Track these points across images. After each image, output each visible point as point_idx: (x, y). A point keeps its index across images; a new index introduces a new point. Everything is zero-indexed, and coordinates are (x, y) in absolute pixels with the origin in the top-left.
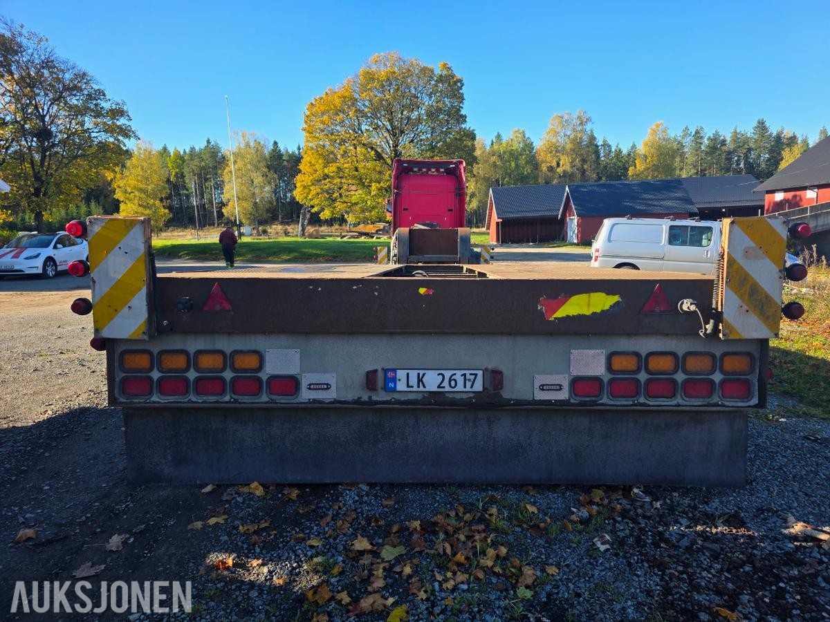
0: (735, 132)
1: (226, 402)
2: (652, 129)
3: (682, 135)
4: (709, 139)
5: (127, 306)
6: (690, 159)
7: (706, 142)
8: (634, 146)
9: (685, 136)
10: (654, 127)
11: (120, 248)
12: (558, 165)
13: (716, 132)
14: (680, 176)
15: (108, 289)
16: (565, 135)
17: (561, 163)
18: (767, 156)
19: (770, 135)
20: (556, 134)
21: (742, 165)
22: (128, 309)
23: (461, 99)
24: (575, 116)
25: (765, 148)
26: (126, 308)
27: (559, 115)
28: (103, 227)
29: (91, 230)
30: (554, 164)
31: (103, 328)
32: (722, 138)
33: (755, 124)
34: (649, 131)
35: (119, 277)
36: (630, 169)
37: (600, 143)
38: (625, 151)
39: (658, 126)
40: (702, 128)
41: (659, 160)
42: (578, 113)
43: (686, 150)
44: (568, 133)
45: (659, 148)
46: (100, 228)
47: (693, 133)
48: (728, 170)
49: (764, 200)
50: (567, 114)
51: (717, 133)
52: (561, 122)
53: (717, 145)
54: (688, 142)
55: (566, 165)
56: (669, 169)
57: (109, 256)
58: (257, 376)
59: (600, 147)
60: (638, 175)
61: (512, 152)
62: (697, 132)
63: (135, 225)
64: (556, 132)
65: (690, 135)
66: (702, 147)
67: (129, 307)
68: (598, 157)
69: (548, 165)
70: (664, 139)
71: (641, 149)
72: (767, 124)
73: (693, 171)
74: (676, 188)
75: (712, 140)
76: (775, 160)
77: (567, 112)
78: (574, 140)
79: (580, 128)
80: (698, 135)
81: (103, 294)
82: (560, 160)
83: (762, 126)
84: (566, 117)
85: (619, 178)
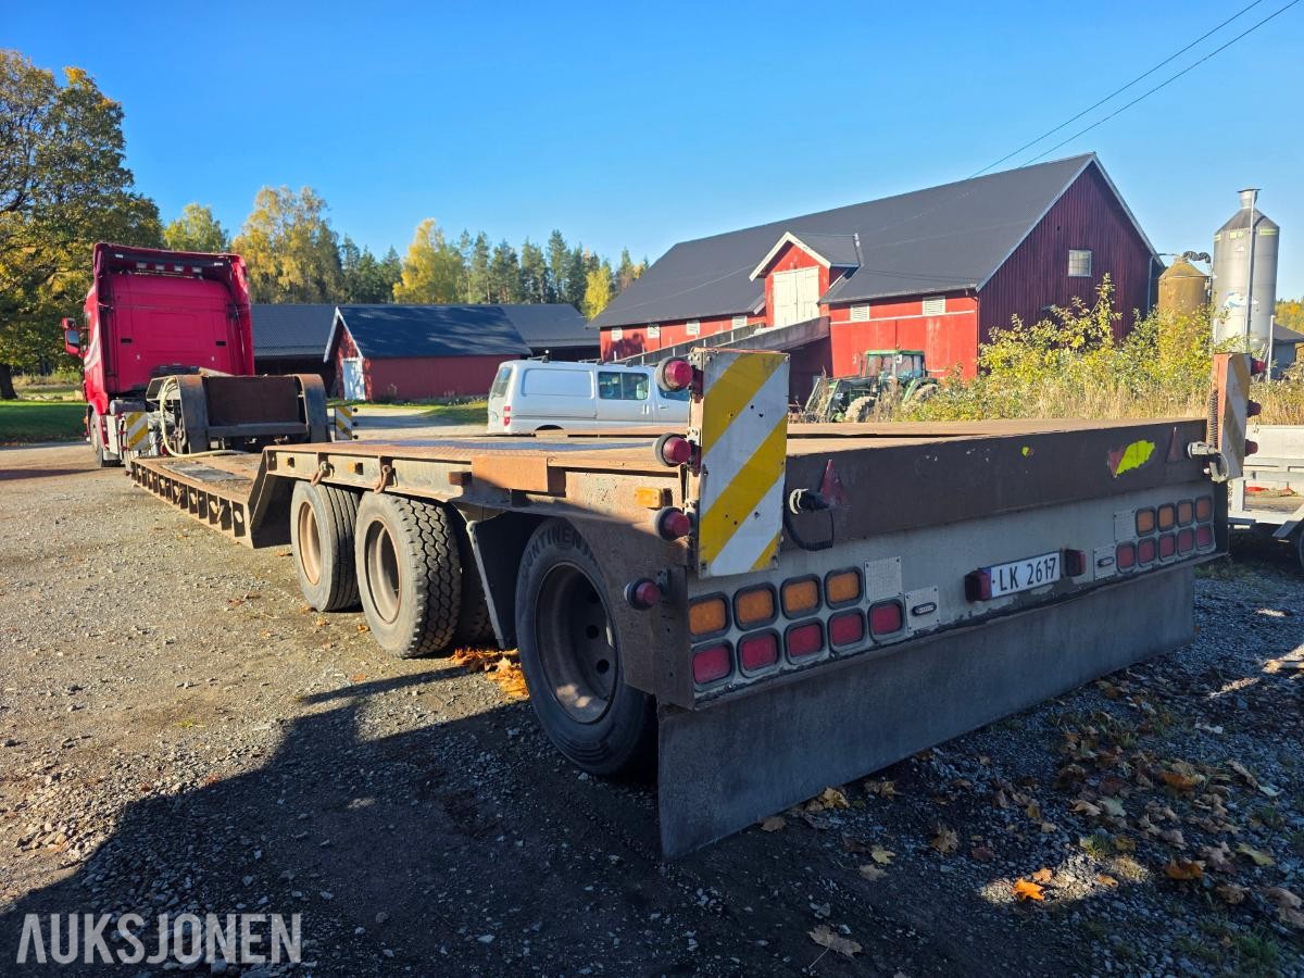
0: (527, 245)
1: (826, 662)
2: (421, 230)
3: (460, 241)
4: (496, 251)
5: (753, 512)
6: (475, 278)
7: (492, 254)
8: (392, 252)
9: (464, 244)
10: (423, 226)
11: (752, 407)
12: (280, 273)
13: (504, 241)
14: (465, 302)
15: (727, 485)
16: (286, 225)
17: (285, 270)
18: (568, 280)
19: (569, 252)
20: (270, 220)
21: (541, 292)
22: (753, 519)
23: (119, 139)
24: (298, 195)
25: (565, 269)
26: (751, 516)
27: (272, 190)
28: (729, 368)
29: (710, 375)
30: (272, 270)
31: (712, 559)
32: (511, 251)
33: (550, 237)
34: (417, 232)
35: (746, 460)
36: (396, 286)
37: (340, 242)
38: (379, 259)
39: (429, 225)
40: (485, 235)
41: (436, 276)
42: (302, 191)
43: (467, 264)
44: (291, 221)
45: (434, 258)
46: (725, 371)
47: (475, 241)
48: (524, 297)
49: (599, 339)
50: (286, 190)
51: (504, 245)
52: (276, 203)
53: (506, 262)
54: (469, 253)
55: (291, 273)
56: (450, 290)
57: (734, 422)
58: (858, 609)
59: (340, 250)
60: (408, 296)
61: (191, 244)
62: (480, 240)
63: (778, 364)
64: (268, 217)
65: (471, 243)
66: (489, 261)
67: (757, 513)
68: (339, 263)
69: (263, 271)
70: (439, 245)
71: (406, 256)
72: (564, 238)
73: (481, 296)
74: (498, 319)
75: (500, 253)
76: (579, 288)
77: (284, 186)
78: (301, 235)
79: (307, 216)
80: (481, 246)
81: (718, 495)
82: (281, 264)
83: (557, 240)
84: (284, 195)
85: (375, 299)
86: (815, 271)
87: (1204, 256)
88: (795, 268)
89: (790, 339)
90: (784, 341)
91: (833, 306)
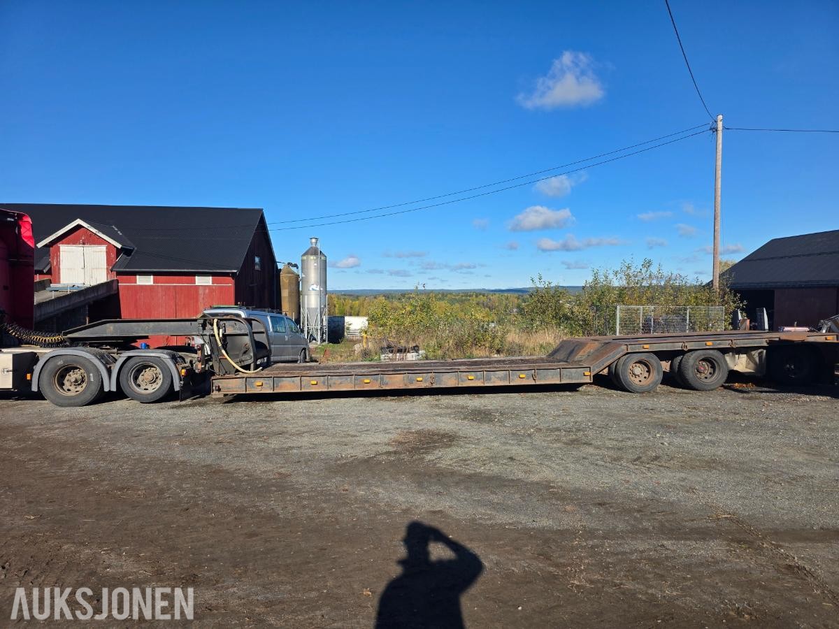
86: (104, 248)
87: (296, 266)
88: (84, 244)
89: (99, 293)
90: (96, 294)
91: (119, 273)
